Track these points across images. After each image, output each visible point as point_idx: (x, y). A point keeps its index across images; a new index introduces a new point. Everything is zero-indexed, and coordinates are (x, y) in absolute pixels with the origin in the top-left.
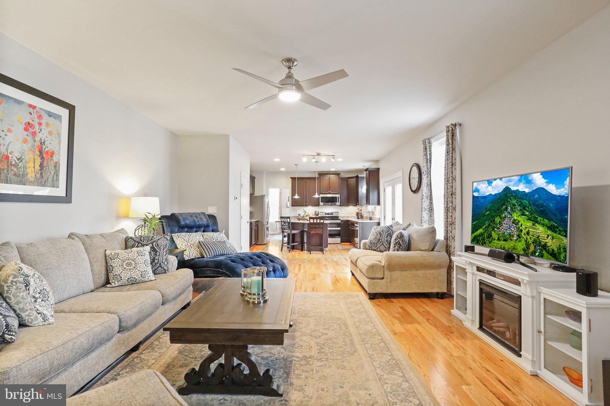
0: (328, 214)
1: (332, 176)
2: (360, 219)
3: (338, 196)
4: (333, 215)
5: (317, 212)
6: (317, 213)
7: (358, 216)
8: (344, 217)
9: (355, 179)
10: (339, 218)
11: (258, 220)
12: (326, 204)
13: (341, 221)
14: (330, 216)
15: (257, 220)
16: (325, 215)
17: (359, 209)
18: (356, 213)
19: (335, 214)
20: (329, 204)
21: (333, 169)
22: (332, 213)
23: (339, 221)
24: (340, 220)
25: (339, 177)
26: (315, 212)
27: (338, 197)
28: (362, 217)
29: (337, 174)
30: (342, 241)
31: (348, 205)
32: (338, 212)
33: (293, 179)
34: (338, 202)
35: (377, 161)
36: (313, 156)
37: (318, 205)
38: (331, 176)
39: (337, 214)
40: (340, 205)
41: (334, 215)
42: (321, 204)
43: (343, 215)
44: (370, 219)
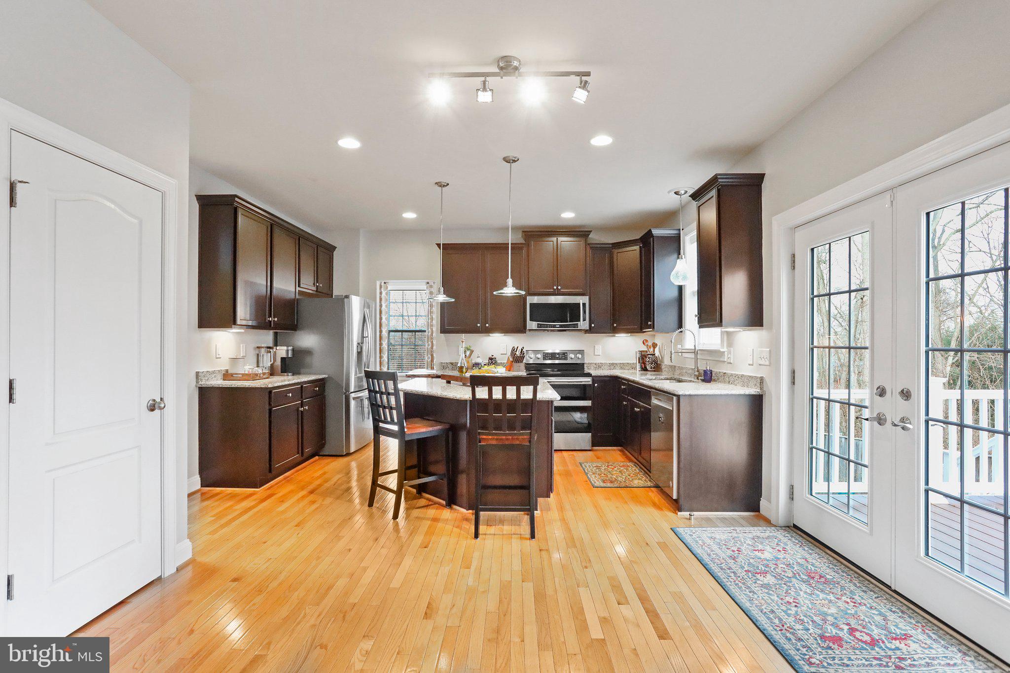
0: (553, 356)
1: (565, 242)
2: (649, 373)
3: (582, 300)
4: (566, 359)
5: (520, 348)
6: (518, 353)
7: (644, 364)
8: (599, 366)
9: (637, 248)
10: (586, 371)
11: (326, 376)
12: (547, 326)
13: (595, 379)
14: (557, 362)
15: (321, 377)
16: (544, 359)
17: (647, 341)
18: (638, 355)
19: (572, 356)
20: (554, 326)
21: (568, 216)
22: (564, 354)
23: (587, 380)
24: (589, 375)
25: (587, 244)
26: (514, 350)
27: (584, 305)
28: (657, 367)
29: (580, 233)
30: (595, 443)
31: (614, 331)
32: (581, 352)
33: (448, 249)
34: (584, 320)
35: (749, 151)
36: (483, 79)
37: (521, 329)
38: (561, 239)
39: (580, 356)
40: (590, 331)
41: (572, 359)
42: (532, 325)
43: (599, 360)
44: (708, 377)
